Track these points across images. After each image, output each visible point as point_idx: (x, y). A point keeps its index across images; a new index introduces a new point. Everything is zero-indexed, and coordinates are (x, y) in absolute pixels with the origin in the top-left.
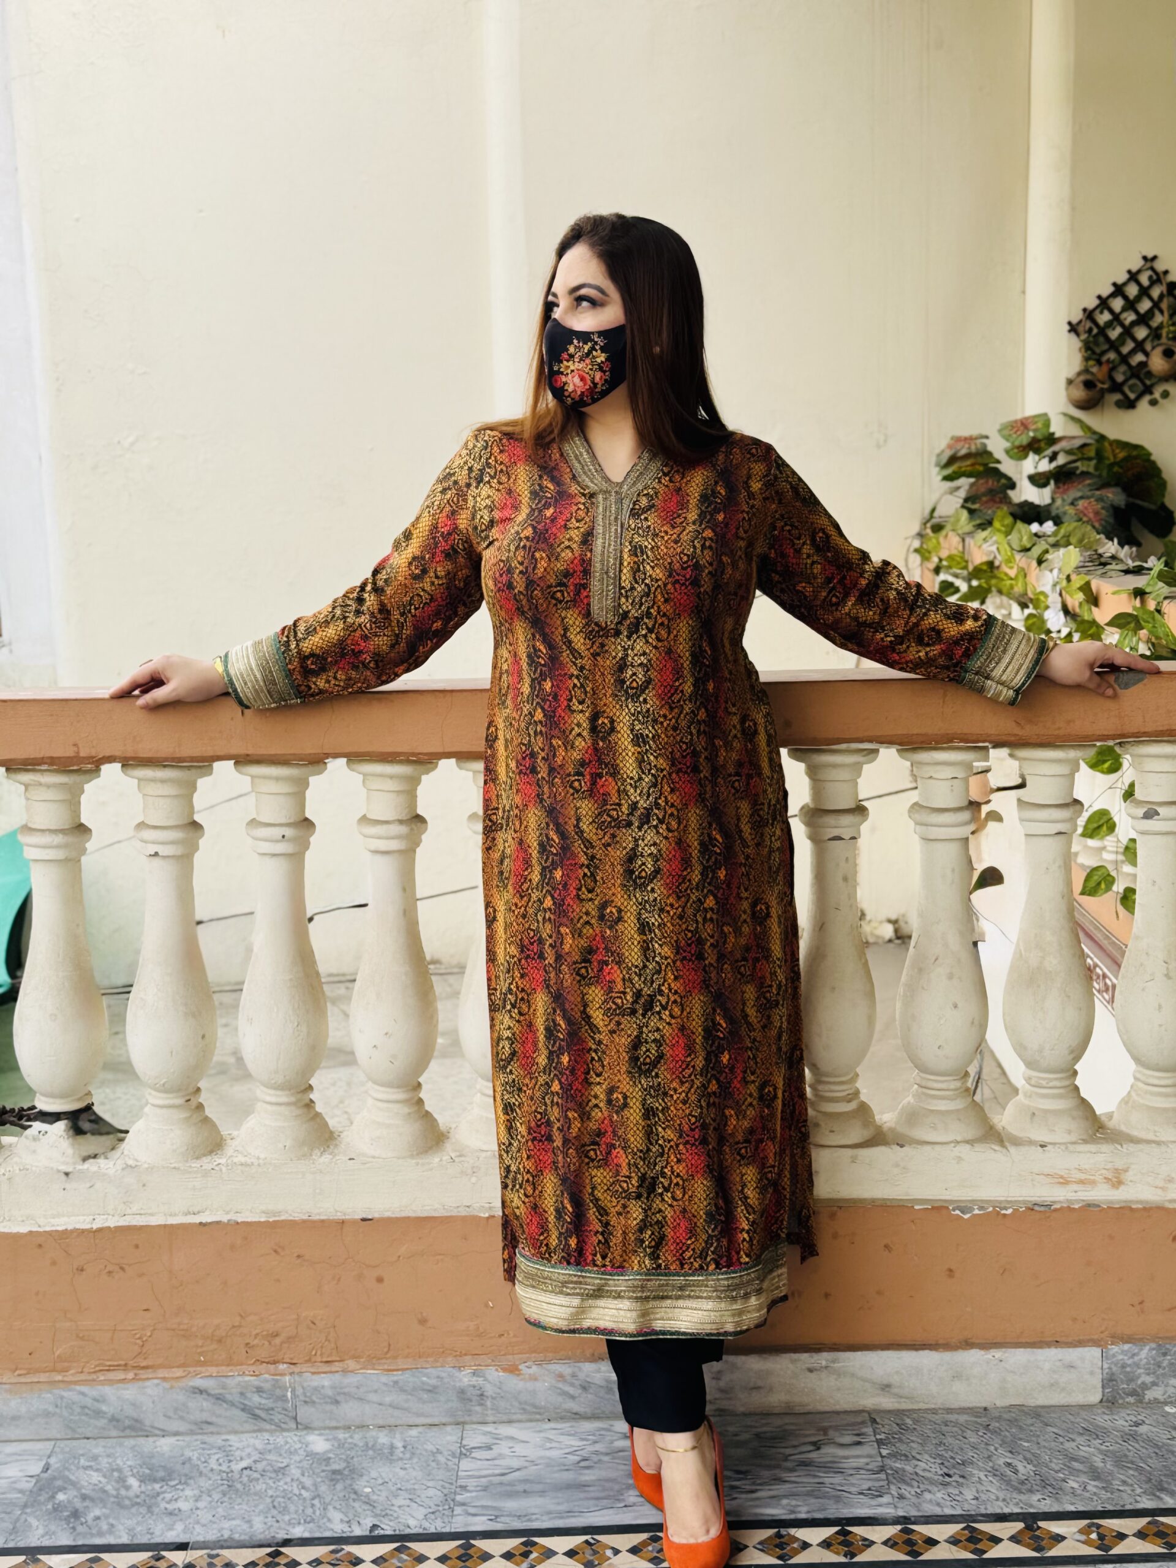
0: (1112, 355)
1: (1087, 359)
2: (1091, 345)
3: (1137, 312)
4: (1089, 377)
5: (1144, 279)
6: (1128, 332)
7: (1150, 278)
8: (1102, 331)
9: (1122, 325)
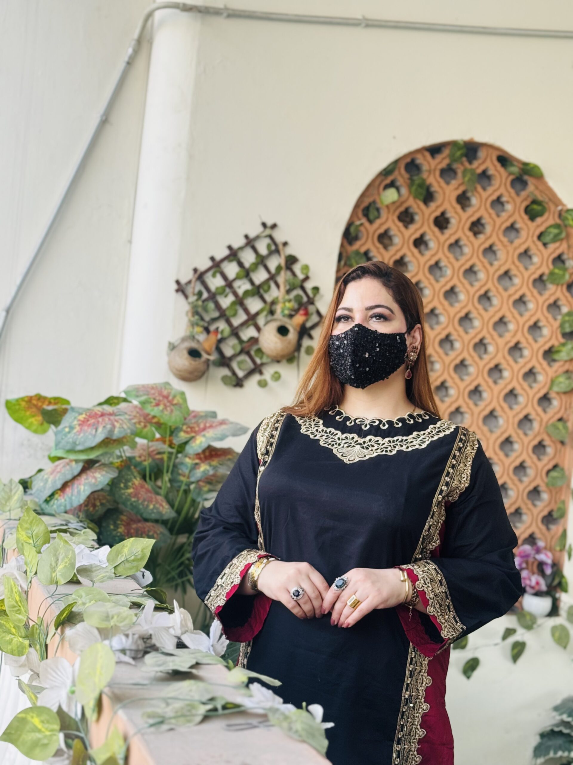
0: (222, 325)
1: (193, 325)
2: (200, 310)
3: (252, 283)
4: (194, 345)
5: (262, 247)
6: (240, 302)
7: (269, 246)
8: (213, 297)
9: (235, 294)
